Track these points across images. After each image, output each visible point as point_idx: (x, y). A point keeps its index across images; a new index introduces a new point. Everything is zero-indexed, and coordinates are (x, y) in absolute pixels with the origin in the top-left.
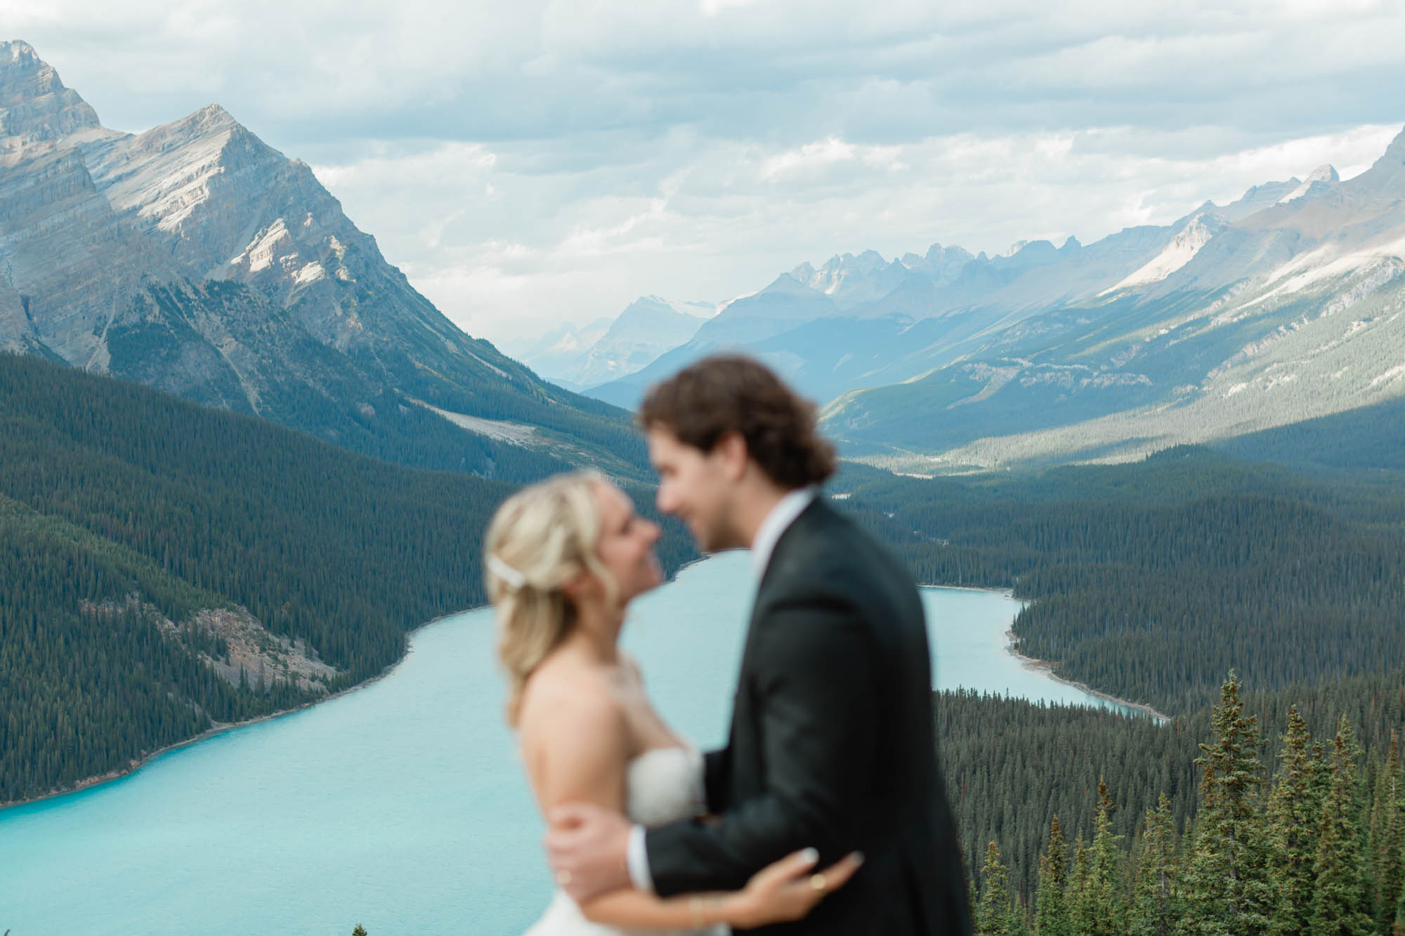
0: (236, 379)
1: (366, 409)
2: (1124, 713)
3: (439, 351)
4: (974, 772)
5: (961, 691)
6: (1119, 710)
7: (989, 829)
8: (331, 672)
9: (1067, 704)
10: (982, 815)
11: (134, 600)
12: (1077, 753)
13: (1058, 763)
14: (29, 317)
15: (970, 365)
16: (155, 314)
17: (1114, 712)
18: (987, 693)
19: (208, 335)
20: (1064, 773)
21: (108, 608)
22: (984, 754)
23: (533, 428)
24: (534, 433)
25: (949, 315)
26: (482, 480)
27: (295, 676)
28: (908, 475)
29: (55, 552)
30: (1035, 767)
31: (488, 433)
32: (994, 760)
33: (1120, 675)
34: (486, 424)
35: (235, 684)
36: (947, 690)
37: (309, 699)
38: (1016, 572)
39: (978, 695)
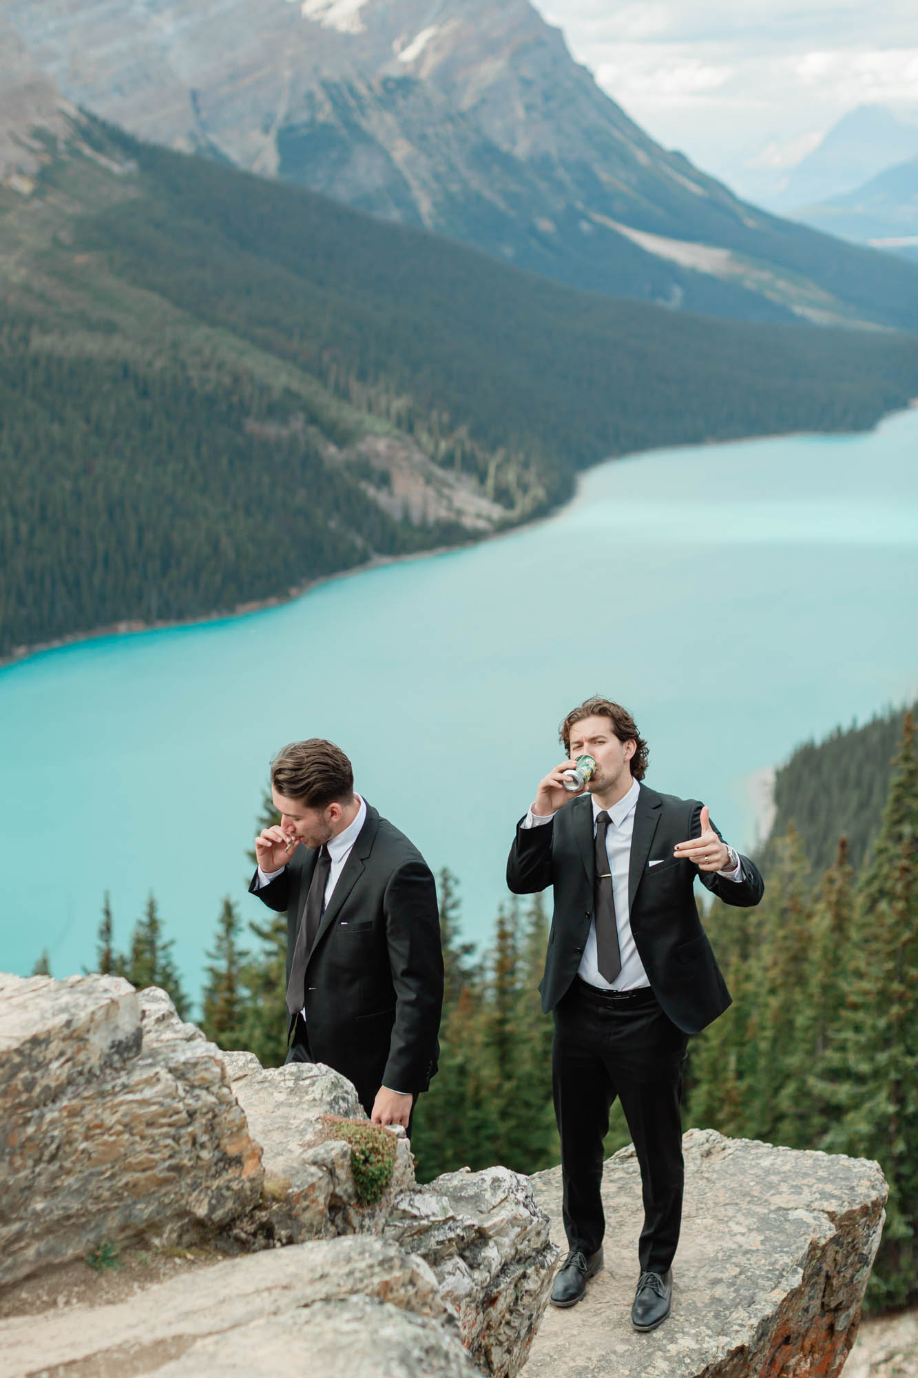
0: (407, 186)
1: (545, 225)
3: (627, 161)
8: (497, 512)
11: (298, 423)
14: (197, 111)
16: (326, 113)
19: (381, 136)
21: (272, 430)
23: (727, 253)
24: (729, 259)
26: (667, 309)
27: (459, 513)
29: (220, 367)
31: (676, 258)
34: (672, 246)
35: (397, 516)
37: (474, 537)
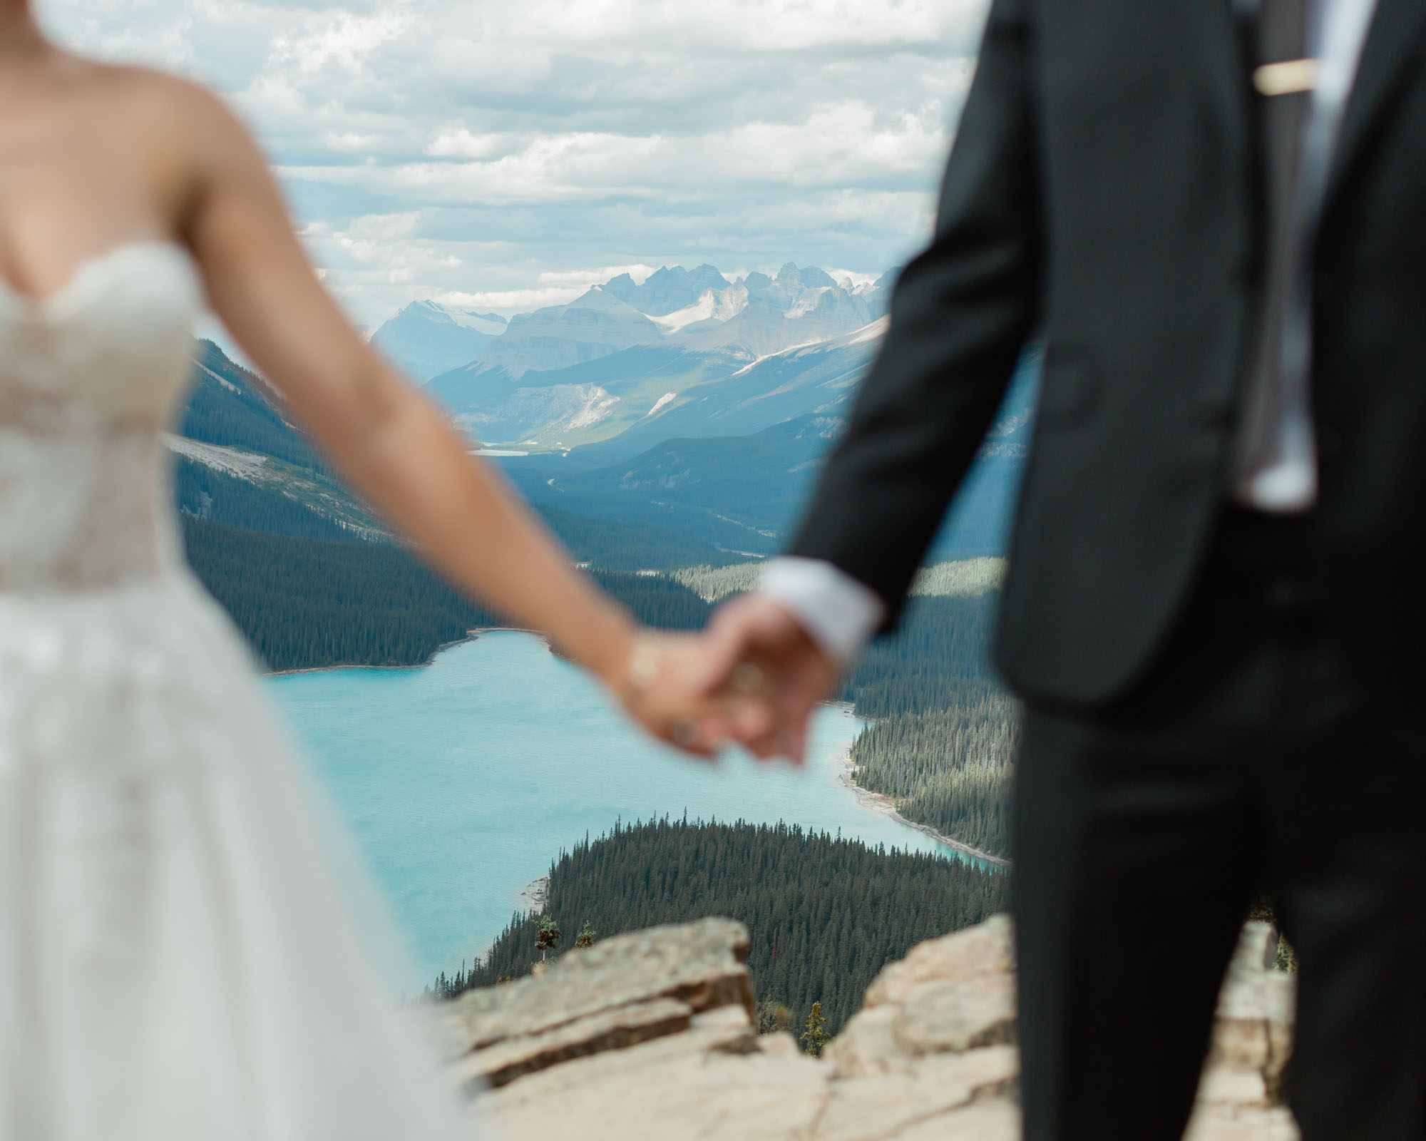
2: (982, 868)
4: (791, 929)
5: (782, 826)
6: (976, 863)
7: (804, 1001)
9: (912, 851)
10: (797, 984)
12: (921, 913)
13: (896, 923)
15: (822, 419)
17: (970, 865)
18: (814, 832)
20: (902, 937)
22: (804, 907)
23: (264, 459)
24: (265, 465)
25: (799, 355)
26: (194, 519)
28: (734, 551)
30: (866, 927)
31: (206, 461)
32: (816, 916)
33: (979, 820)
34: (204, 449)
36: (764, 825)
38: (861, 683)
39: (803, 834)
